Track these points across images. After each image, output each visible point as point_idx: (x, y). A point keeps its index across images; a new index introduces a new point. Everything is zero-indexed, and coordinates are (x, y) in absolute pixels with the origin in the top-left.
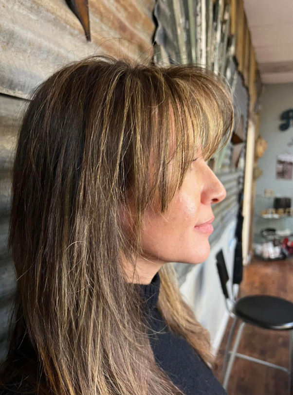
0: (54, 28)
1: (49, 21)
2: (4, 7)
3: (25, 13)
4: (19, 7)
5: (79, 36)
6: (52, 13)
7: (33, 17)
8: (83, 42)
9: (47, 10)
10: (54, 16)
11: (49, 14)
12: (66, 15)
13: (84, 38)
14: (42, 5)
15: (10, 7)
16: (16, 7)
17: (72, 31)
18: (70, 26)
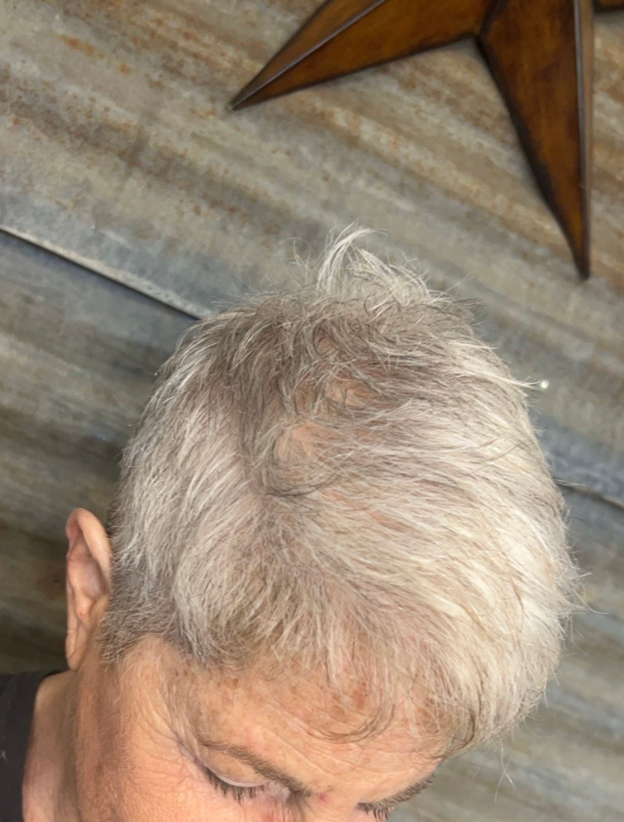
0: (464, 235)
1: (453, 218)
2: (326, 179)
3: (382, 194)
4: (369, 183)
5: (549, 263)
6: (463, 201)
7: (405, 205)
8: (568, 278)
9: (448, 193)
10: (465, 208)
11: (454, 203)
12: (510, 208)
13: (570, 269)
14: (432, 182)
15: (343, 179)
16: (360, 183)
17: (526, 246)
18: (521, 233)
